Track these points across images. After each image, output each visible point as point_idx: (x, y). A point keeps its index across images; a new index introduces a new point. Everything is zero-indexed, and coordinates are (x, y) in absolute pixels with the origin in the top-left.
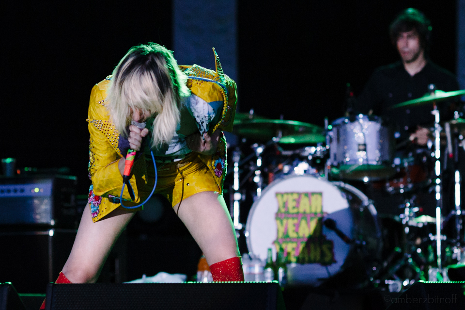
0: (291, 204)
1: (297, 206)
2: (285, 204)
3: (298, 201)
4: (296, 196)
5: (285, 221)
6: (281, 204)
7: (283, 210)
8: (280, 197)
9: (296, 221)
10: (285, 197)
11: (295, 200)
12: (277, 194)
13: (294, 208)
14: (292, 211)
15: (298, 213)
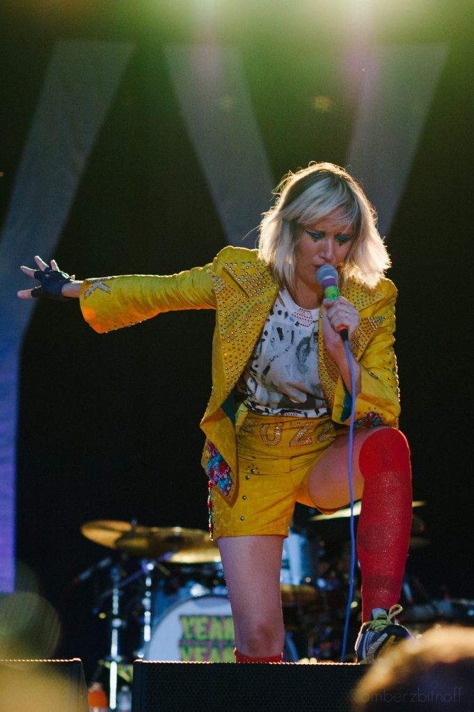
0: (199, 630)
1: (207, 631)
2: (192, 630)
3: (207, 626)
4: (205, 620)
5: (190, 650)
6: (187, 629)
7: (188, 636)
8: (185, 621)
9: (204, 650)
10: (192, 621)
11: (203, 625)
12: (181, 617)
13: (203, 633)
14: (200, 637)
15: (208, 640)
